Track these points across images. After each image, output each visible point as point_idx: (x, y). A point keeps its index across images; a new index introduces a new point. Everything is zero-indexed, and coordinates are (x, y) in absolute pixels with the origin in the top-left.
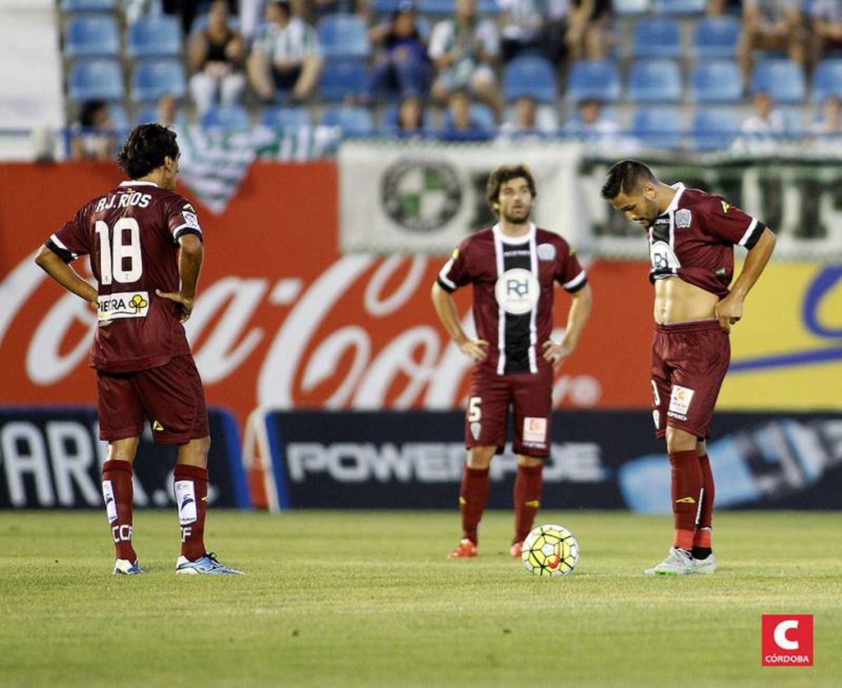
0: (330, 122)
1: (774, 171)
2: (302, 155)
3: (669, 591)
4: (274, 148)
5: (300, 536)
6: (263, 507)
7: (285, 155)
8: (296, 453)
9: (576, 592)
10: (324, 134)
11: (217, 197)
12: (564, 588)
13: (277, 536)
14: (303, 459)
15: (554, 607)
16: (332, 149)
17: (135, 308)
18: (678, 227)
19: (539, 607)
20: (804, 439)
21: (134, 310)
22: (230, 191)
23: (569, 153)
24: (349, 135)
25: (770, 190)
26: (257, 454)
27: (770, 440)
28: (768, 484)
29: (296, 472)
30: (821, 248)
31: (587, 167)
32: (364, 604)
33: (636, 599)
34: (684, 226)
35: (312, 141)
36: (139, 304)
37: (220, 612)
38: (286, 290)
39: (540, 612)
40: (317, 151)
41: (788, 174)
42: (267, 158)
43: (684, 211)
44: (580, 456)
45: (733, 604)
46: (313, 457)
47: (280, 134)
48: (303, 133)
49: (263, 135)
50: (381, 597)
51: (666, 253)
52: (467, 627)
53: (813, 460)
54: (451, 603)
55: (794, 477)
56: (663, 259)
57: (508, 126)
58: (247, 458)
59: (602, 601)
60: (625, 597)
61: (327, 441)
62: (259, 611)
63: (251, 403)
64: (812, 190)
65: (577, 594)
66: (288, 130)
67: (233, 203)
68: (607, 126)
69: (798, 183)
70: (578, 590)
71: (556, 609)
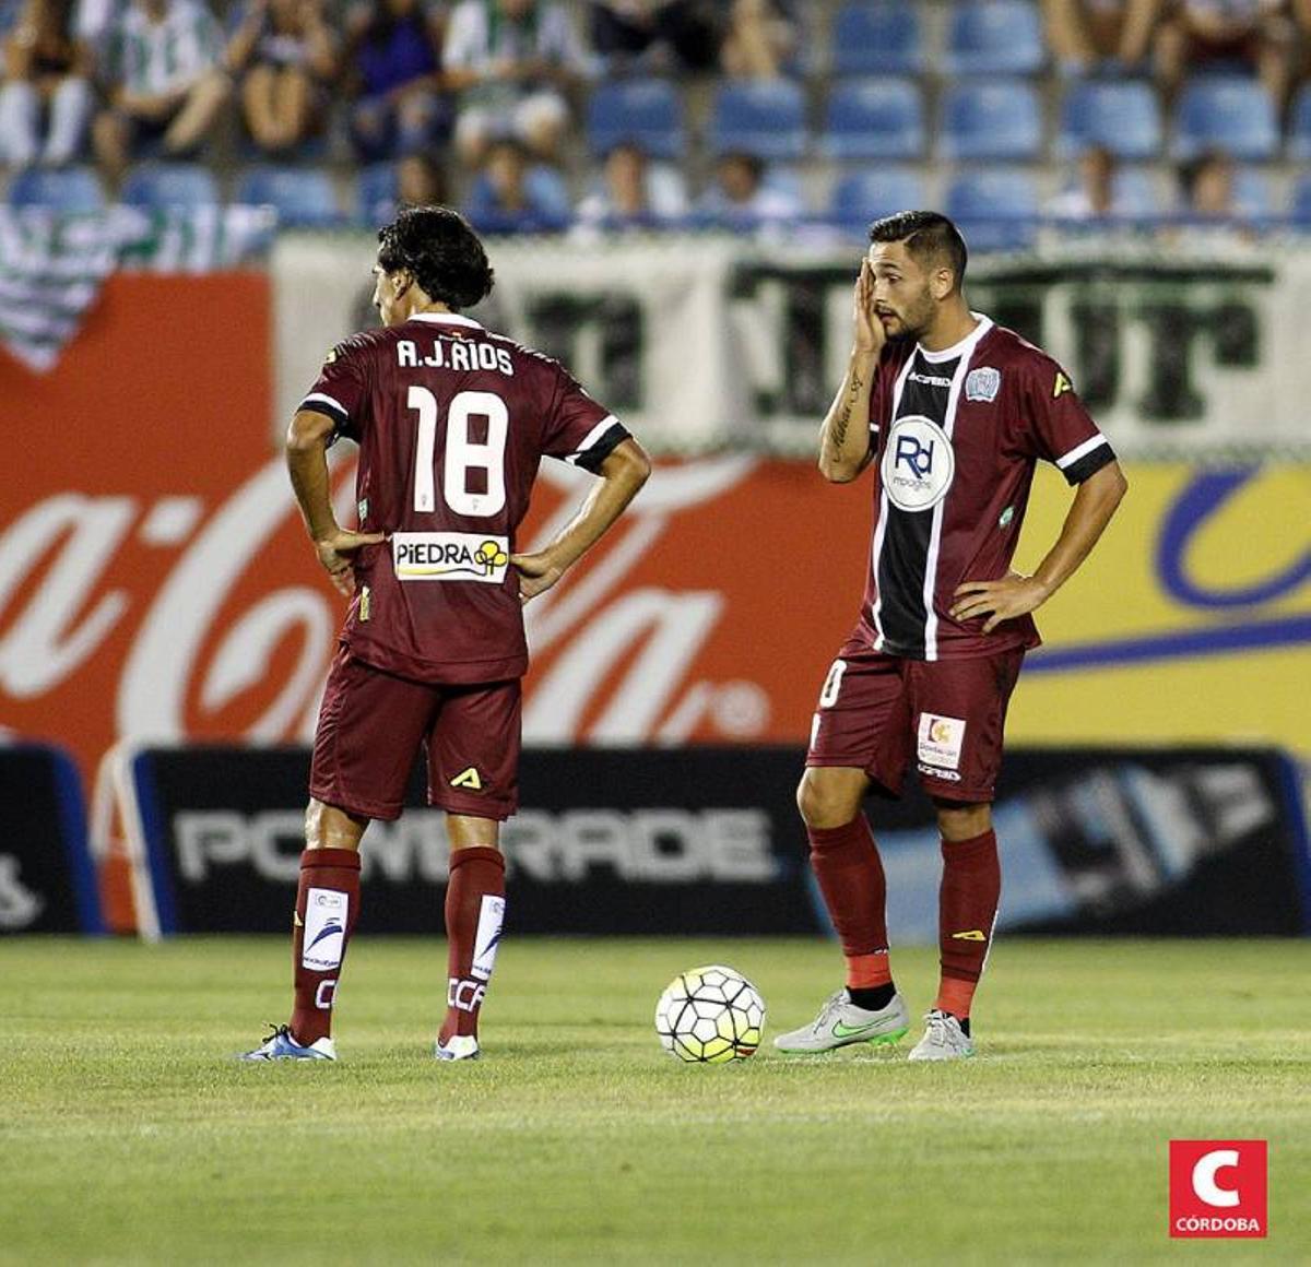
0: (255, 198)
1: (1102, 291)
2: (200, 261)
3: (926, 1091)
4: (146, 248)
5: (206, 985)
6: (128, 932)
7: (166, 261)
8: (190, 828)
9: (750, 1094)
10: (244, 222)
11: (40, 339)
12: (727, 1084)
13: (164, 987)
14: (206, 839)
15: (711, 1120)
16: (259, 248)
17: (483, 566)
18: (969, 399)
19: (683, 1121)
20: (1160, 802)
21: (481, 569)
22: (65, 329)
23: (711, 258)
24: (292, 223)
25: (1093, 325)
26: (116, 831)
27: (1096, 803)
28: (1092, 886)
29: (192, 865)
30: (1191, 437)
31: (744, 282)
32: (348, 1117)
33: (867, 1106)
34: (979, 398)
35: (220, 233)
36: (493, 559)
37: (73, 1131)
38: (170, 520)
39: (685, 1130)
40: (232, 252)
41: (1129, 295)
42: (133, 266)
43: (987, 371)
44: (733, 834)
45: (1052, 1114)
46: (224, 837)
47: (159, 222)
48: (204, 218)
49: (127, 223)
50: (379, 1103)
51: (932, 443)
52: (547, 1159)
53: (1178, 841)
54: (514, 1115)
55: (1140, 873)
56: (924, 451)
57: (592, 207)
58: (99, 839)
59: (802, 1111)
60: (844, 1102)
61: (250, 805)
62: (146, 1130)
63: (105, 734)
64: (1174, 327)
65: (752, 1097)
66: (175, 211)
67: (70, 351)
68: (774, 202)
69: (1146, 313)
70: (752, 1089)
71: (716, 1124)
